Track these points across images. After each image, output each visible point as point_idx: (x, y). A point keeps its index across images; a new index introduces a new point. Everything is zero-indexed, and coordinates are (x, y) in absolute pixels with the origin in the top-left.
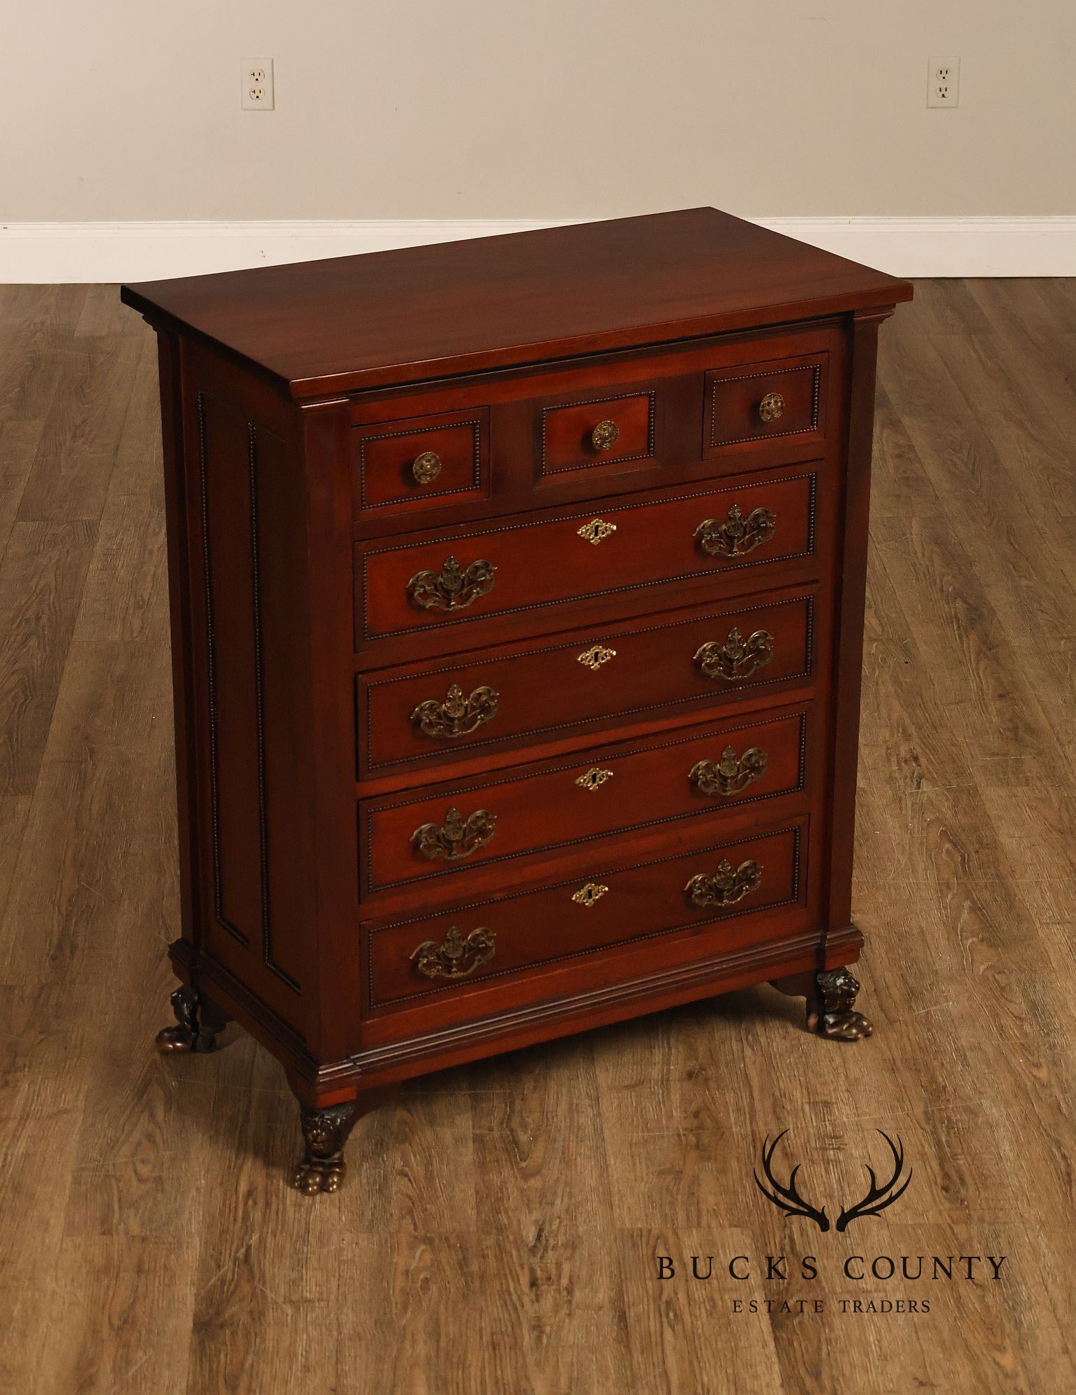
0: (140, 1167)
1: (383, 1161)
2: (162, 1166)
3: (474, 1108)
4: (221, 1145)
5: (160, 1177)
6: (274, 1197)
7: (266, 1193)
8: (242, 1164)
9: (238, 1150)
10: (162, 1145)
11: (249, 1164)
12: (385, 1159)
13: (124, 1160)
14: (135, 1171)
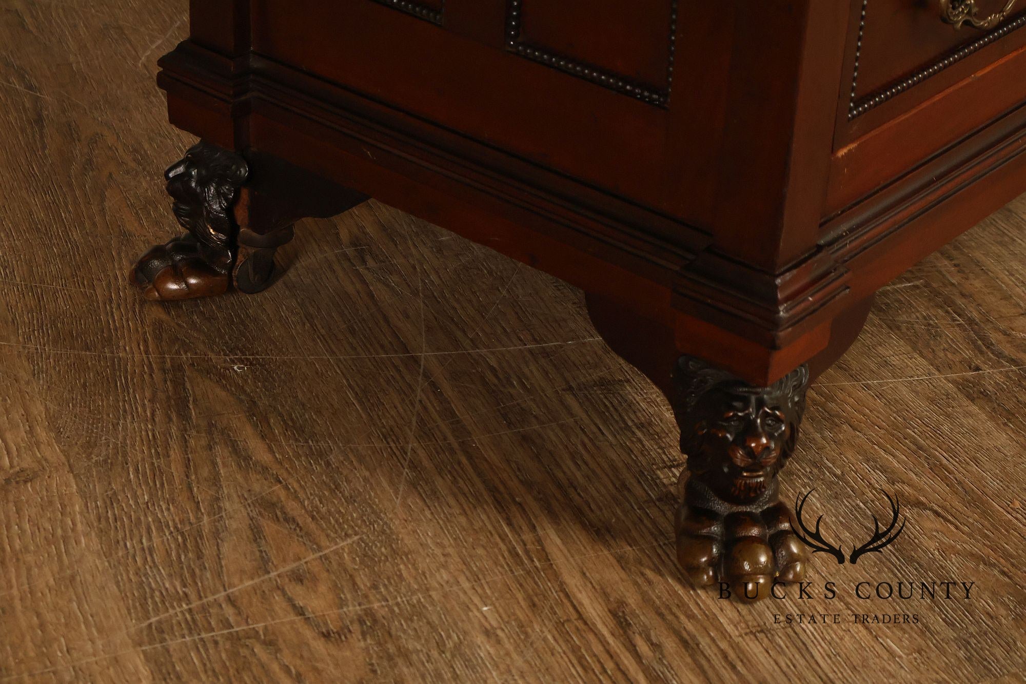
0: (297, 592)
1: (835, 475)
2: (354, 584)
3: (894, 327)
4: (452, 502)
5: (369, 613)
6: (683, 618)
7: (661, 615)
8: (539, 541)
9: (501, 505)
10: (313, 526)
11: (553, 540)
12: (839, 472)
13: (248, 583)
14: (300, 611)
